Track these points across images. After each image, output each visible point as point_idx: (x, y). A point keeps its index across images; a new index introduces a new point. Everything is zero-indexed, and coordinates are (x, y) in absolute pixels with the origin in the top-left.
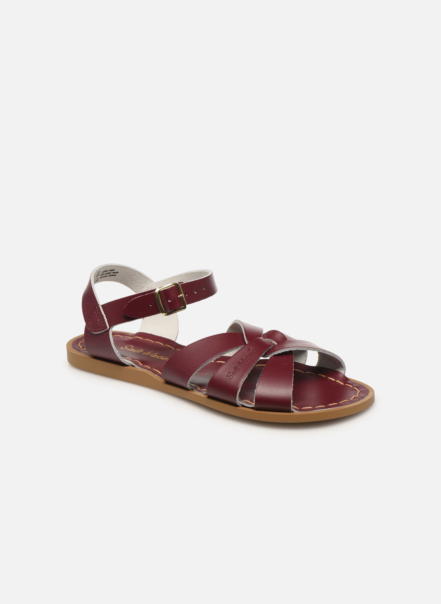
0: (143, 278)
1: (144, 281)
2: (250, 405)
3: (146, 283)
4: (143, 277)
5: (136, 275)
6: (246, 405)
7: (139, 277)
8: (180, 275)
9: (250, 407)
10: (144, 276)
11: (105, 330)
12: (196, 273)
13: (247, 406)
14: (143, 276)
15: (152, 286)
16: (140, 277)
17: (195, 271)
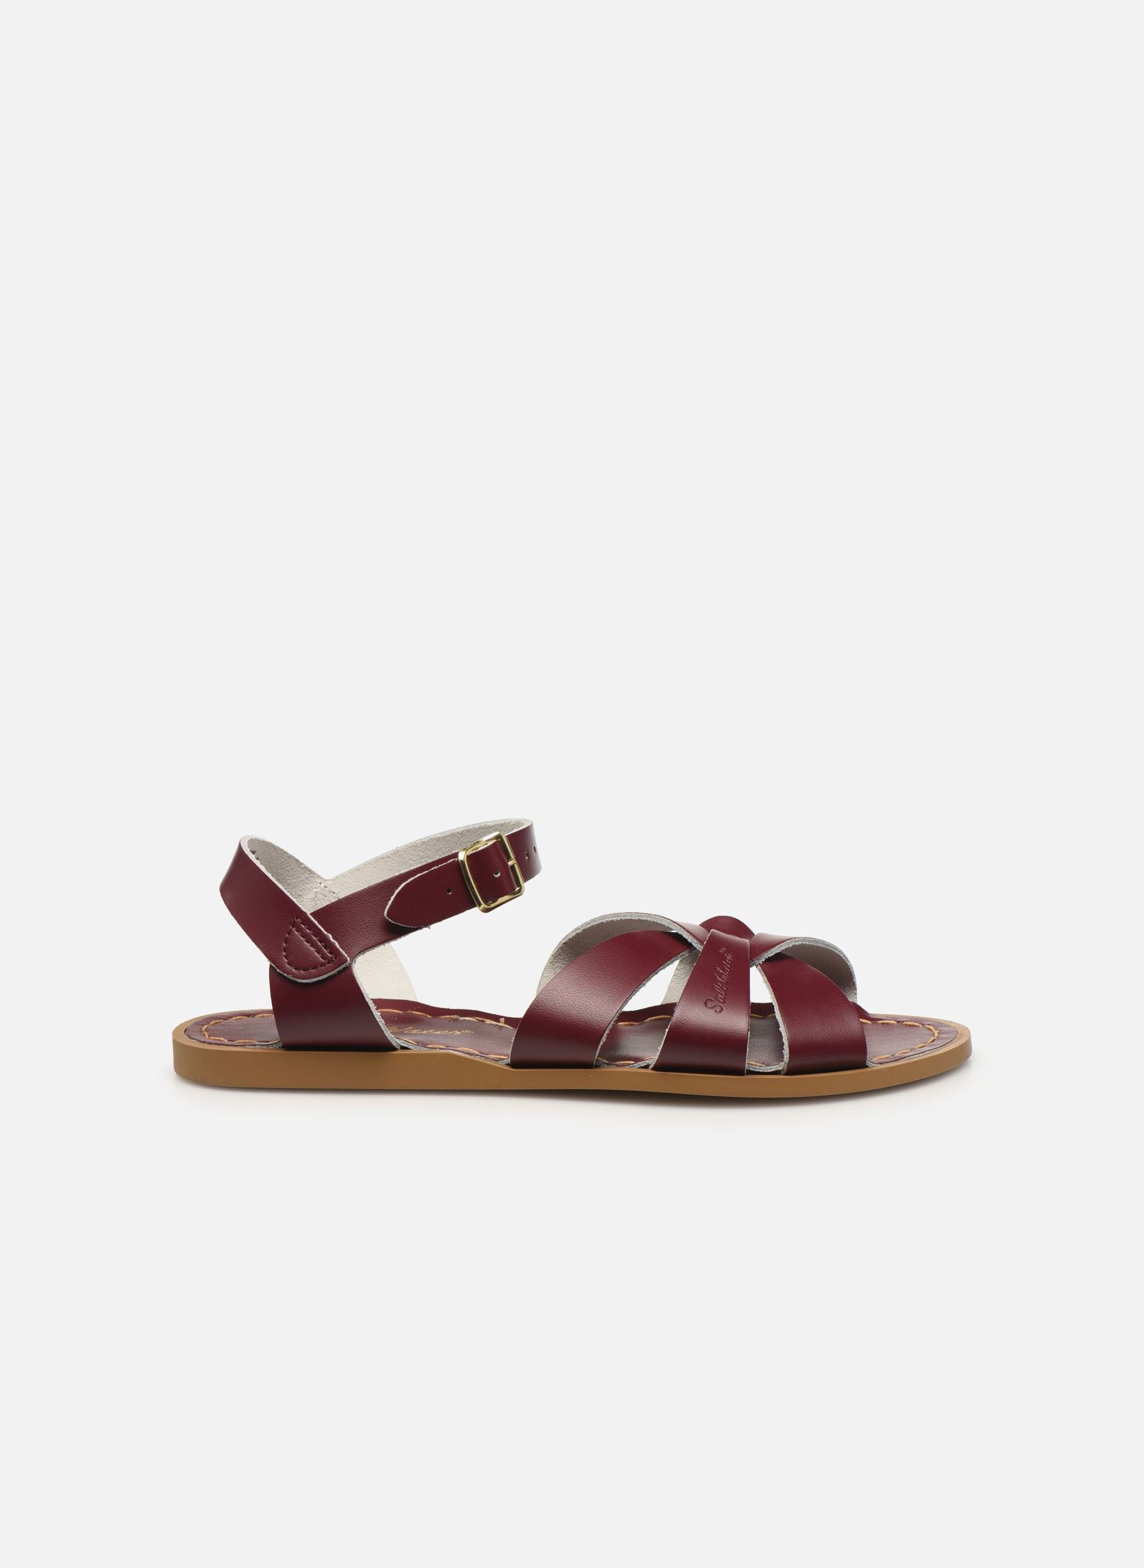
0: (302, 871)
1: (303, 878)
2: (768, 1067)
3: (309, 884)
4: (302, 868)
5: (287, 867)
6: (757, 1070)
7: (292, 869)
8: (396, 852)
9: (769, 1071)
10: (305, 867)
11: (344, 966)
12: (444, 838)
13: (761, 1071)
14: (303, 866)
15: (325, 887)
16: (295, 870)
17: (441, 833)
